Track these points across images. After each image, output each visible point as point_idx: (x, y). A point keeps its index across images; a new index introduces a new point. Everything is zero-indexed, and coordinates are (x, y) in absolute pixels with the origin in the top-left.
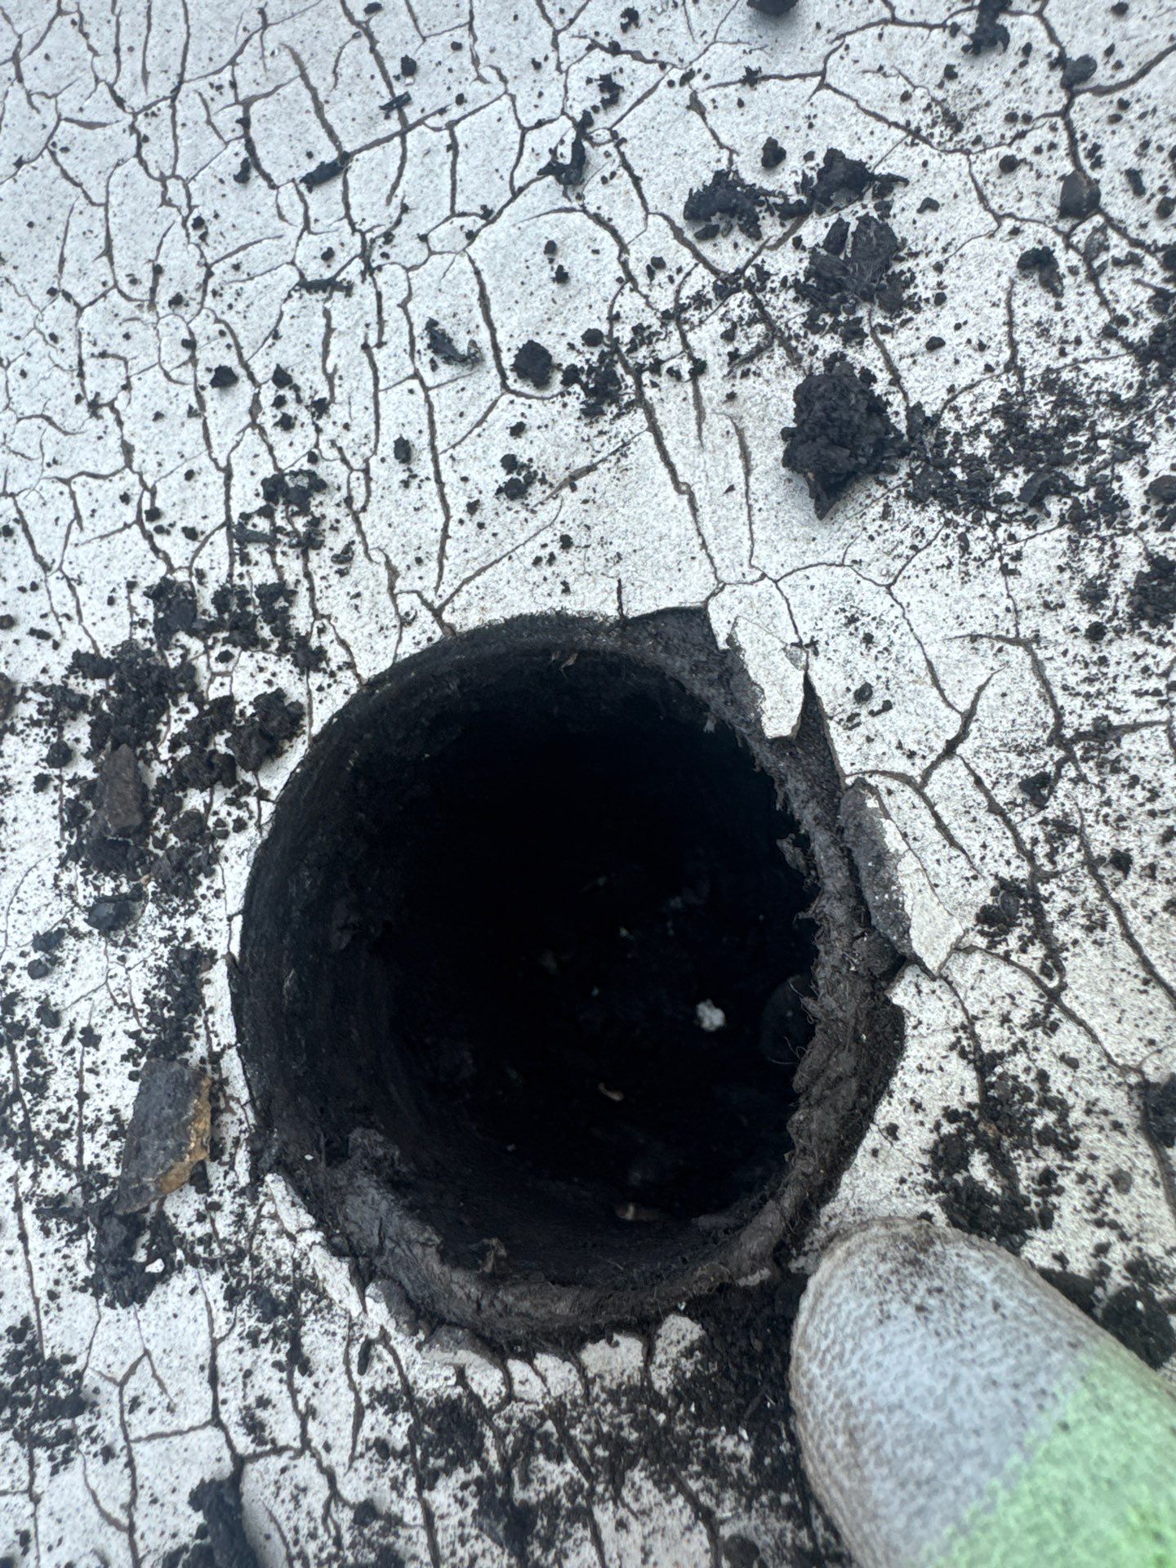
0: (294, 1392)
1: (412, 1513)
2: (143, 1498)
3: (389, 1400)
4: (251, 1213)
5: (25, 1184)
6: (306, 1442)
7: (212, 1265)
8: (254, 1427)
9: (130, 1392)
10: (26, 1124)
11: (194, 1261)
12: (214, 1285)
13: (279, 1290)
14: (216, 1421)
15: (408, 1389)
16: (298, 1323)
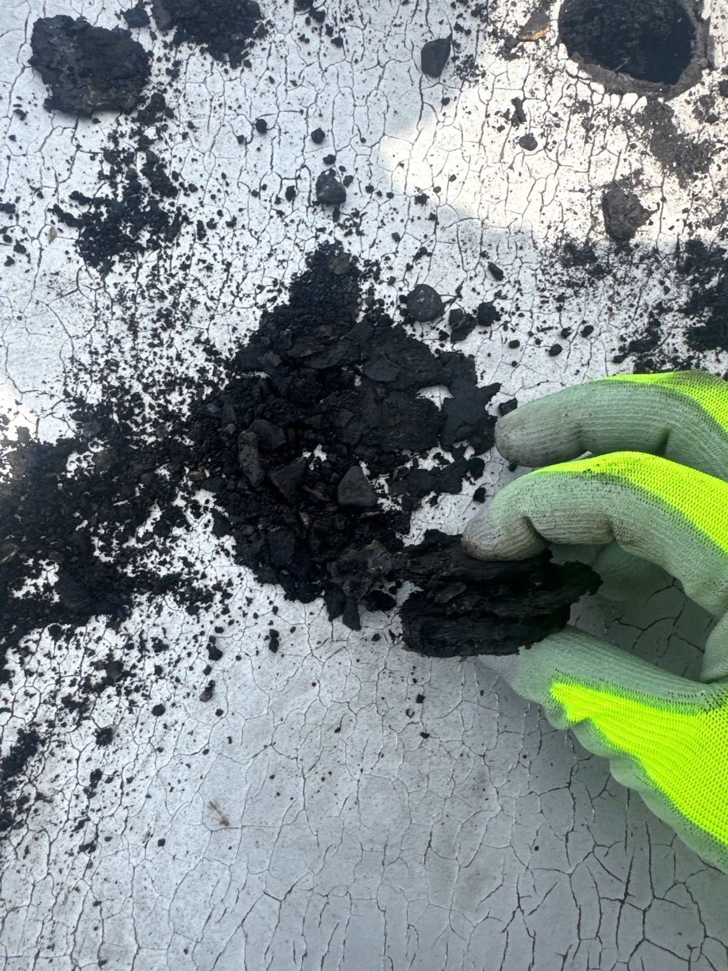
0: (546, 89)
1: (566, 119)
2: (493, 100)
3: (570, 97)
4: (548, 53)
5: (482, 27)
6: (545, 99)
7: (533, 60)
8: (532, 93)
9: (498, 78)
10: (487, 15)
11: (529, 57)
12: (533, 64)
13: (550, 70)
14: (522, 89)
16: (554, 76)
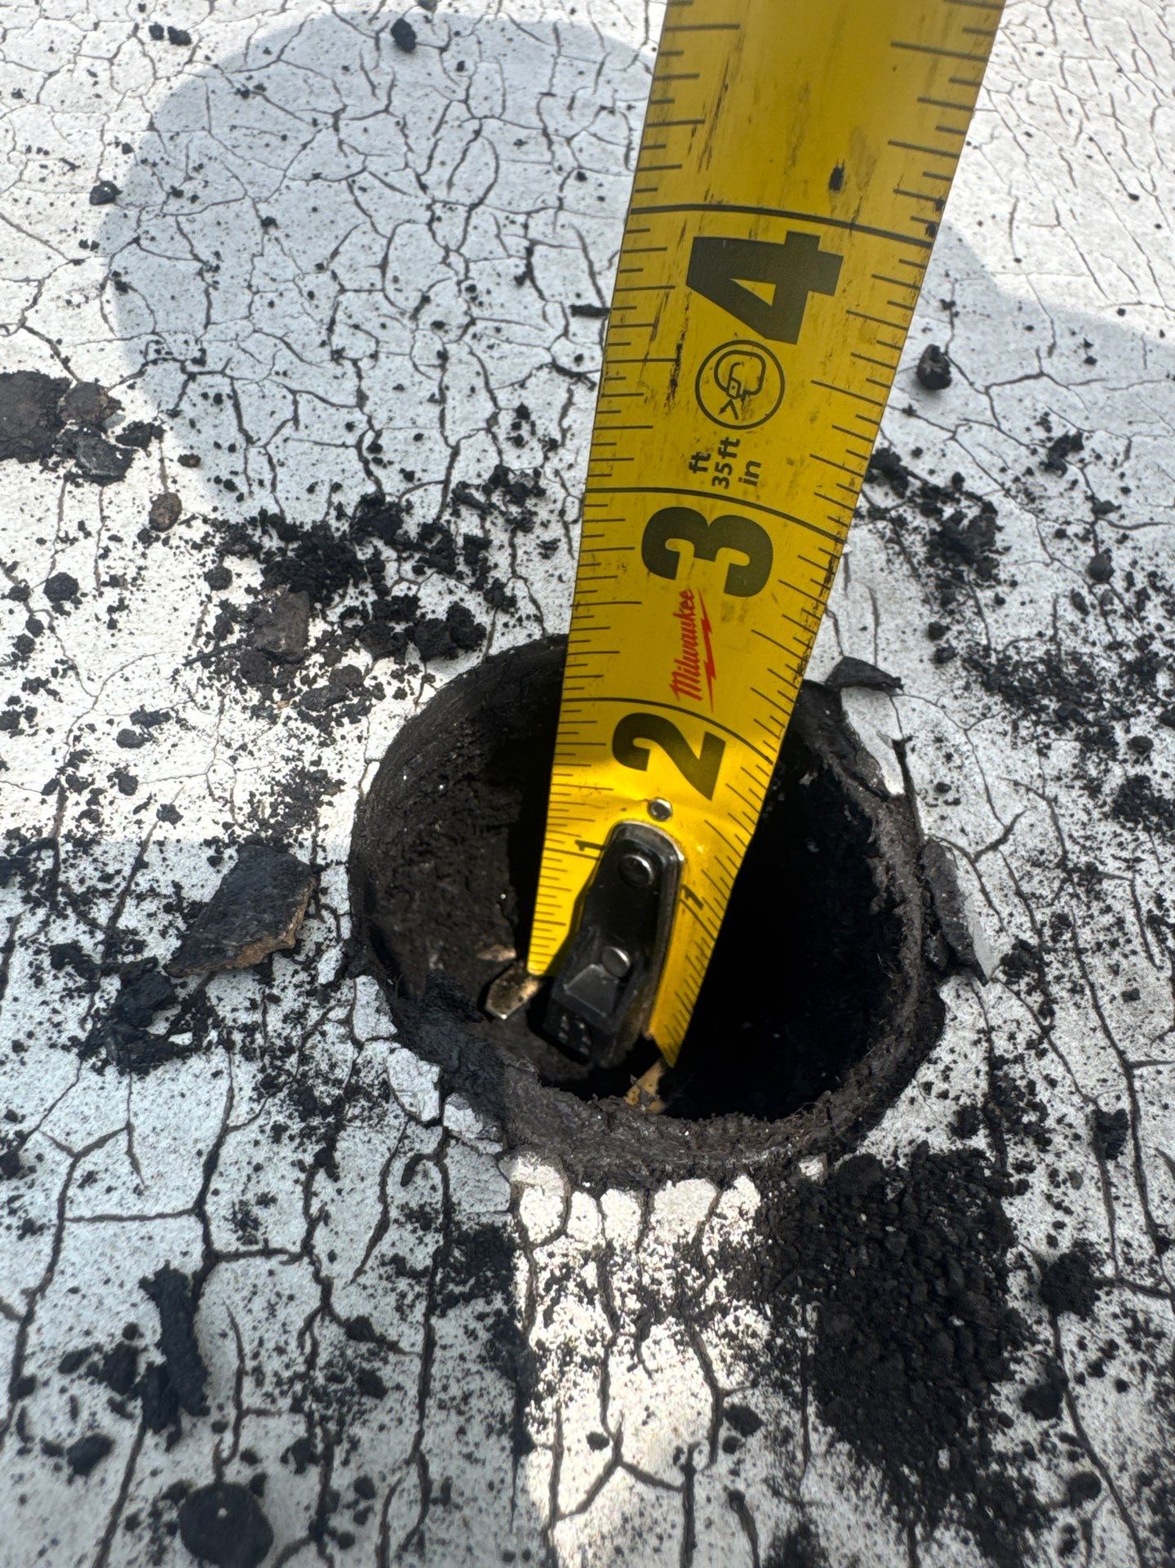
0: (309, 1194)
1: (411, 1338)
2: (61, 1283)
3: (420, 1218)
4: (314, 1015)
5: (28, 927)
6: (307, 1247)
7: (248, 1054)
8: (244, 1222)
9: (85, 1166)
10: (54, 872)
11: (228, 1045)
12: (246, 1075)
13: (324, 1093)
14: (198, 1210)
15: (449, 1207)
16: (340, 1126)
